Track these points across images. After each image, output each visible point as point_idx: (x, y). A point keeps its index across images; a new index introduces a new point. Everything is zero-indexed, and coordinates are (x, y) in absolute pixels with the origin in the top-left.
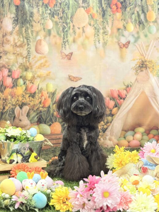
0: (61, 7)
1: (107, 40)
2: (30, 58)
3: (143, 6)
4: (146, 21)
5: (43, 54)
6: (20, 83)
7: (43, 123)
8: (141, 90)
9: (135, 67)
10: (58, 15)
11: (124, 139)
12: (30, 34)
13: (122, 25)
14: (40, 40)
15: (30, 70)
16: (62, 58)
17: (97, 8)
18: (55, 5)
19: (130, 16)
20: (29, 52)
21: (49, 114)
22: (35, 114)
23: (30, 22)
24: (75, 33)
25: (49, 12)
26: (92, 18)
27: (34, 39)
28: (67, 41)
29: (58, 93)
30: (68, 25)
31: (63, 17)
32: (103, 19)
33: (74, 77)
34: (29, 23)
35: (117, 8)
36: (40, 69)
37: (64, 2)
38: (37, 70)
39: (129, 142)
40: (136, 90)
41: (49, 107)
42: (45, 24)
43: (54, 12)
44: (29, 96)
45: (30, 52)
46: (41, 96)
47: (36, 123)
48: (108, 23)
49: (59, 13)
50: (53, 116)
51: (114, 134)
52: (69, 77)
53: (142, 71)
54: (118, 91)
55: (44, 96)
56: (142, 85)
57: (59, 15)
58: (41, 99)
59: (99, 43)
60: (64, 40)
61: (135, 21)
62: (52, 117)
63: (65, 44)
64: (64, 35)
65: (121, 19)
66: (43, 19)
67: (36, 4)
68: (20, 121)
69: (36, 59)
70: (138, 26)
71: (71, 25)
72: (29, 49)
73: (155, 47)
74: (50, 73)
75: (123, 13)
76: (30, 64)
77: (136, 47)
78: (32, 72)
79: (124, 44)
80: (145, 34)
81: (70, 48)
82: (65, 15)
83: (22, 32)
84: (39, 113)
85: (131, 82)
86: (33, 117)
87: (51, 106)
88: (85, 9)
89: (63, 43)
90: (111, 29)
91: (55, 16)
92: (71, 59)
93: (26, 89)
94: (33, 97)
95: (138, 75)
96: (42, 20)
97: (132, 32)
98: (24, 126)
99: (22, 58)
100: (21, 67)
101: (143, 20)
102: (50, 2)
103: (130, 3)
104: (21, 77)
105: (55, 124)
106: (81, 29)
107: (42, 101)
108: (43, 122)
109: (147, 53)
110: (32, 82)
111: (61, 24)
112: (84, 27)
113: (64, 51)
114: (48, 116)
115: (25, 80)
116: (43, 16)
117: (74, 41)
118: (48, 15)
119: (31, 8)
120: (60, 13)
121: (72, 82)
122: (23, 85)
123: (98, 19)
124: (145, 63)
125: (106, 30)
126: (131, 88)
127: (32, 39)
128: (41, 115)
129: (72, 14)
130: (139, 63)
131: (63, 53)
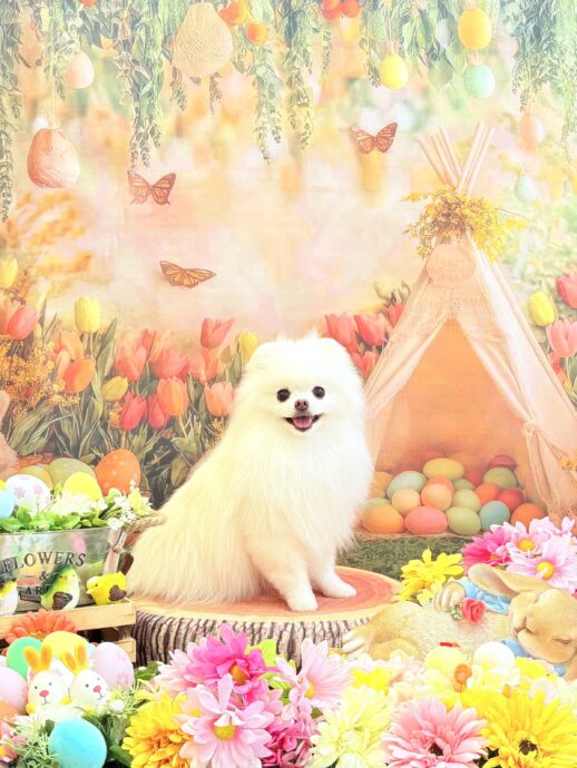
0: (124, 4)
1: (307, 126)
2: (9, 203)
4: (458, 48)
5: (59, 186)
7: (65, 456)
8: (440, 318)
9: (418, 224)
10: (115, 36)
11: (384, 501)
12: (9, 112)
13: (365, 61)
14: (47, 134)
15: (9, 249)
16: (133, 198)
17: (264, 3)
19: (394, 31)
20: (4, 182)
21: (90, 418)
22: (34, 419)
23: (6, 64)
24: (184, 98)
25: (79, 22)
26: (247, 40)
27: (21, 129)
28: (152, 132)
29: (122, 337)
30: (156, 71)
31: (133, 39)
32: (289, 46)
33: (183, 271)
34: (4, 68)
35: (343, 1)
36: (50, 243)
38: (36, 249)
39: (404, 516)
40: (426, 317)
41: (90, 391)
42: (64, 68)
43: (97, 24)
44: (9, 353)
45: (8, 179)
46: (57, 351)
47: (40, 458)
48: (307, 62)
49: (120, 27)
50: (105, 426)
52: (165, 269)
53: (445, 240)
54: (357, 318)
55: (67, 350)
56: (448, 293)
57: (119, 33)
58: (53, 360)
60: (142, 130)
61: (414, 49)
62: (102, 431)
63: (143, 143)
64: (137, 109)
65: (358, 40)
66: (56, 50)
69: (32, 209)
70: (424, 69)
71: (166, 68)
72: (3, 169)
73: (492, 148)
74: (88, 258)
75: (365, 16)
76: (10, 225)
77: (422, 147)
78: (19, 258)
79: (372, 137)
80: (454, 97)
81: (162, 158)
82: (141, 33)
84: (51, 414)
85: (404, 285)
86: (27, 432)
87: (96, 388)
89: (138, 139)
90: (320, 82)
91: (102, 38)
92: (169, 199)
94: (24, 355)
95: (429, 254)
96: (52, 54)
97: (403, 91)
101: (444, 46)
105: (115, 458)
106: (206, 85)
107: (61, 370)
108: (67, 452)
109: (462, 170)
110: (20, 295)
111: (128, 68)
112: (217, 74)
113: (141, 171)
114: (84, 427)
116: (56, 40)
117: (179, 131)
118: (74, 34)
119: (8, 10)
120: (123, 27)
121: (177, 288)
123: (269, 44)
124: (457, 210)
125: (300, 88)
126: (406, 307)
127: (16, 130)
128: (58, 425)
129: (169, 29)
130: (434, 211)
131: (140, 177)
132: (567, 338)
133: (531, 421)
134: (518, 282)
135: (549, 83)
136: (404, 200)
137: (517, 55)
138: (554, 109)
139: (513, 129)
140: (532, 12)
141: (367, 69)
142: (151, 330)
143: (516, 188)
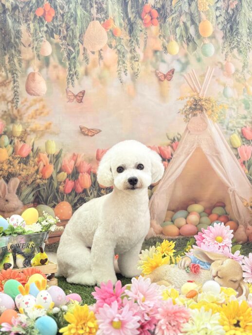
0: (63, 22)
1: (138, 70)
2: (18, 102)
3: (193, 14)
4: (199, 36)
5: (39, 95)
6: (4, 142)
7: (42, 204)
8: (195, 146)
9: (184, 109)
10: (60, 34)
11: (171, 223)
12: (17, 65)
13: (161, 44)
14: (33, 74)
15: (18, 121)
16: (68, 100)
17: (119, 20)
18: (54, 17)
19: (173, 31)
20: (16, 94)
21: (52, 189)
22: (29, 189)
23: (15, 45)
24: (88, 60)
25: (45, 29)
26: (113, 35)
27: (23, 72)
28: (75, 74)
29: (64, 156)
30: (77, 49)
31: (67, 35)
32: (130, 37)
33: (89, 130)
34: (15, 47)
35: (152, 19)
36: (35, 118)
37: (68, 12)
38: (29, 120)
39: (179, 228)
40: (188, 146)
41: (51, 178)
42: (40, 48)
43: (52, 29)
44: (19, 163)
45: (17, 92)
46: (39, 162)
47: (32, 205)
48: (138, 43)
49: (62, 30)
50: (58, 192)
51: (155, 216)
52: (81, 129)
53: (195, 115)
54: (159, 147)
55: (42, 161)
56: (197, 137)
57: (61, 33)
58: (37, 165)
59: (126, 74)
60: (71, 72)
61: (181, 38)
62: (56, 194)
63: (72, 78)
64: (69, 64)
65: (158, 35)
66: (36, 40)
67: (25, 18)
68: (6, 203)
69: (28, 104)
70: (185, 46)
71: (81, 47)
72: (15, 88)
73: (214, 76)
74: (50, 124)
75: (161, 26)
76: (18, 111)
77: (185, 78)
78: (23, 124)
79: (165, 75)
80: (198, 57)
81: (80, 84)
82: (70, 33)
83: (5, 62)
84: (36, 187)
85: (179, 134)
86: (27, 194)
87: (54, 176)
88: (102, 22)
89: (70, 76)
90: (143, 52)
91: (54, 34)
92: (83, 101)
93: (13, 152)
94: (26, 163)
95: (188, 121)
96: (35, 42)
97: (177, 55)
98: (13, 210)
99: (6, 102)
100: (5, 117)
101: (193, 36)
102: (47, 13)
103: (171, 10)
104: (5, 133)
105: (62, 205)
106: (97, 56)
107: (40, 169)
108: (43, 202)
109: (201, 86)
110: (23, 139)
111: (65, 47)
112: (101, 50)
113: (71, 88)
114: (49, 192)
115: (11, 137)
116: (36, 36)
117: (86, 73)
118: (44, 35)
119: (16, 25)
121: (86, 137)
122: (10, 146)
123: (122, 36)
124: (200, 102)
125: (135, 54)
126: (180, 142)
127: (20, 73)
128: (39, 191)
129: (81, 31)
130: (190, 103)
131: (71, 92)
132: (246, 152)
133: (231, 187)
134: (226, 130)
135: (236, 49)
136: (178, 99)
137: (223, 38)
138: (239, 59)
139: (222, 68)
140: (229, 20)
141: (162, 47)
142: (76, 154)
143: (224, 92)
